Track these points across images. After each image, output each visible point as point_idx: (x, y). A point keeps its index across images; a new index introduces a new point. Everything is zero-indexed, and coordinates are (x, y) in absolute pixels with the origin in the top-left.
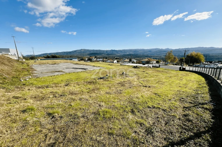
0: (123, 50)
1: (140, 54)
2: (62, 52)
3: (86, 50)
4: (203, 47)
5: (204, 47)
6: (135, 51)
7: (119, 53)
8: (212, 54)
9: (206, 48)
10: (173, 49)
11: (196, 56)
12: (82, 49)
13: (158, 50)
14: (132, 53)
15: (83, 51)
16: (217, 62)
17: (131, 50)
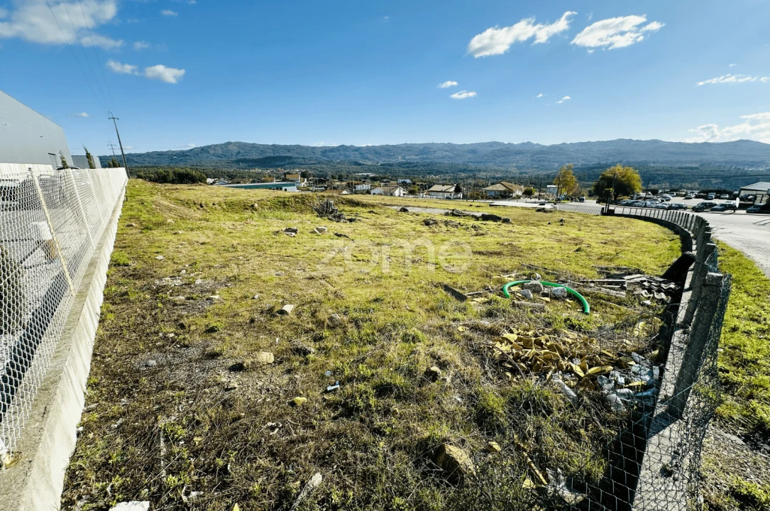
0: (382, 147)
1: (440, 160)
2: (148, 155)
3: (245, 145)
4: (631, 140)
5: (635, 139)
6: (425, 149)
7: (370, 156)
8: (654, 163)
9: (638, 142)
10: (544, 146)
11: (623, 177)
12: (229, 143)
13: (499, 148)
14: (413, 158)
15: (235, 149)
16: (667, 193)
17: (408, 148)
